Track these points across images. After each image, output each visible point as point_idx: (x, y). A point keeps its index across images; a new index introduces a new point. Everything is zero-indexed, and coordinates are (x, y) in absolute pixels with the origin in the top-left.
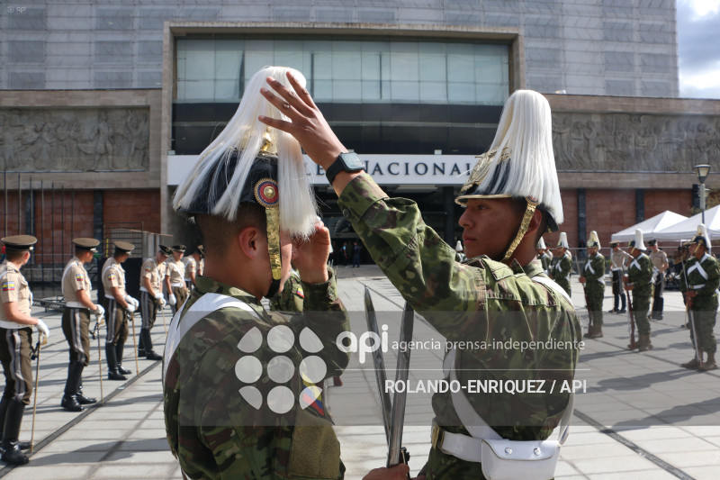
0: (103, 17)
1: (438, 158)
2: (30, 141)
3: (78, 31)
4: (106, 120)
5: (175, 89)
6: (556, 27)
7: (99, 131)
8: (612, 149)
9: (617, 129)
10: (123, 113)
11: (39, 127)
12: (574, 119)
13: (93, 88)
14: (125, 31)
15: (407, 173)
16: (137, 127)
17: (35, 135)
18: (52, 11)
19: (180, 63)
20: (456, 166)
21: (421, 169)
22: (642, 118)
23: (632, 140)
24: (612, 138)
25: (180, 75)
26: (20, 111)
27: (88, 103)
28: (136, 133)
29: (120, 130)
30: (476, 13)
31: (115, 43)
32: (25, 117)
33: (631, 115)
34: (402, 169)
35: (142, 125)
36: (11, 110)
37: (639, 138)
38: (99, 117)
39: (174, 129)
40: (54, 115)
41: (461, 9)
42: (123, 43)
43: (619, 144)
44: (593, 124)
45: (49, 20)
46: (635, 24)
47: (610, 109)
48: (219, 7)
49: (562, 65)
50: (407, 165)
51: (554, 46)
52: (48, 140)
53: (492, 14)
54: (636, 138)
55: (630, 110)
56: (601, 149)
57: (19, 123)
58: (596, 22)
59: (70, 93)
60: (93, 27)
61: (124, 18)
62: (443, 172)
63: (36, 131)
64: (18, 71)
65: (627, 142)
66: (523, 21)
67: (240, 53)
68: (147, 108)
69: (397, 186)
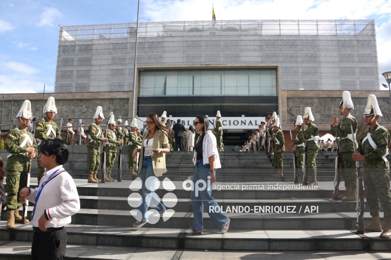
0: (114, 59)
1: (243, 118)
2: (84, 111)
3: (103, 65)
4: (112, 104)
5: (139, 91)
6: (316, 57)
7: (109, 108)
8: (323, 113)
9: (325, 104)
10: (119, 101)
11: (88, 106)
12: (306, 101)
13: (108, 90)
14: (122, 64)
15: (230, 125)
16: (124, 106)
17: (86, 109)
18: (94, 58)
19: (141, 81)
20: (250, 121)
21: (236, 123)
22: (337, 100)
23: (333, 109)
24: (323, 108)
25: (141, 86)
26: (81, 100)
27: (106, 97)
28: (123, 108)
29: (118, 108)
30: (277, 52)
31: (118, 70)
32: (83, 102)
33: (332, 98)
34: (228, 123)
35: (126, 105)
36: (78, 100)
37: (336, 108)
38: (110, 102)
39: (138, 107)
40: (93, 101)
41: (270, 50)
42: (121, 69)
43: (327, 111)
44: (314, 102)
45: (92, 61)
46: (356, 54)
47: (321, 96)
48: (162, 53)
49: (319, 74)
50: (230, 121)
51: (315, 65)
52: (91, 111)
53: (285, 52)
54: (334, 108)
55: (331, 96)
56: (318, 113)
57: (80, 105)
58: (336, 54)
59: (100, 93)
60: (110, 63)
61: (122, 59)
62: (245, 124)
63: (86, 108)
64: (79, 82)
65: (330, 110)
66: (300, 55)
67: (165, 77)
68: (128, 99)
69: (227, 130)
